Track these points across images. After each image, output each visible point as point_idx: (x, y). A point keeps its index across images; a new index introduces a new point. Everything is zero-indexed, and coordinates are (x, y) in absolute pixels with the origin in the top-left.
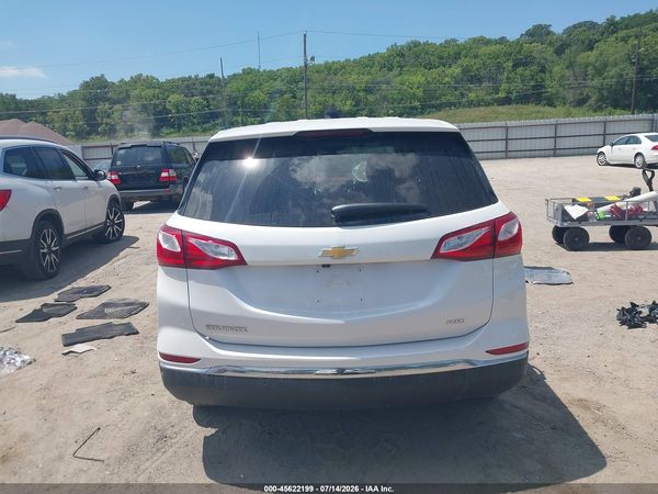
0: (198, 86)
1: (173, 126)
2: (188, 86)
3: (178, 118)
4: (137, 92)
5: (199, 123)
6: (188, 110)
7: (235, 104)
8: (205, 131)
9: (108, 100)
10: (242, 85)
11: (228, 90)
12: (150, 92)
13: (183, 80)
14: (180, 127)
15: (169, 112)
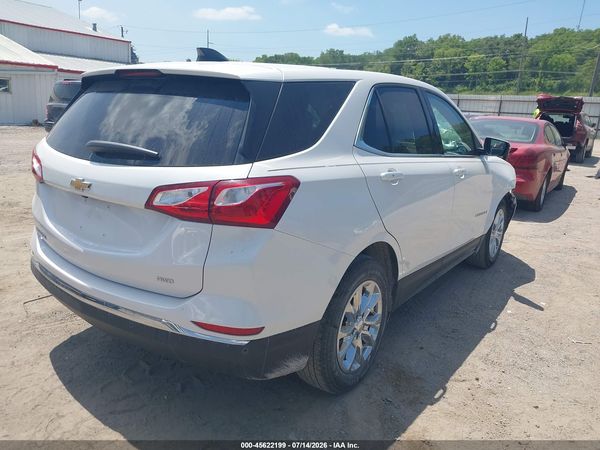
0: (501, 46)
1: (467, 84)
2: (491, 45)
3: (474, 77)
4: (440, 50)
5: (493, 83)
6: (485, 70)
7: (537, 65)
8: (497, 91)
9: (413, 57)
10: (549, 46)
11: (531, 51)
12: (452, 51)
13: (487, 40)
14: (474, 85)
15: (467, 70)
